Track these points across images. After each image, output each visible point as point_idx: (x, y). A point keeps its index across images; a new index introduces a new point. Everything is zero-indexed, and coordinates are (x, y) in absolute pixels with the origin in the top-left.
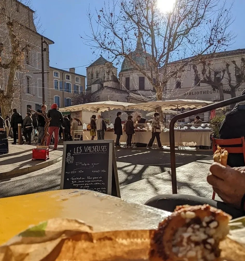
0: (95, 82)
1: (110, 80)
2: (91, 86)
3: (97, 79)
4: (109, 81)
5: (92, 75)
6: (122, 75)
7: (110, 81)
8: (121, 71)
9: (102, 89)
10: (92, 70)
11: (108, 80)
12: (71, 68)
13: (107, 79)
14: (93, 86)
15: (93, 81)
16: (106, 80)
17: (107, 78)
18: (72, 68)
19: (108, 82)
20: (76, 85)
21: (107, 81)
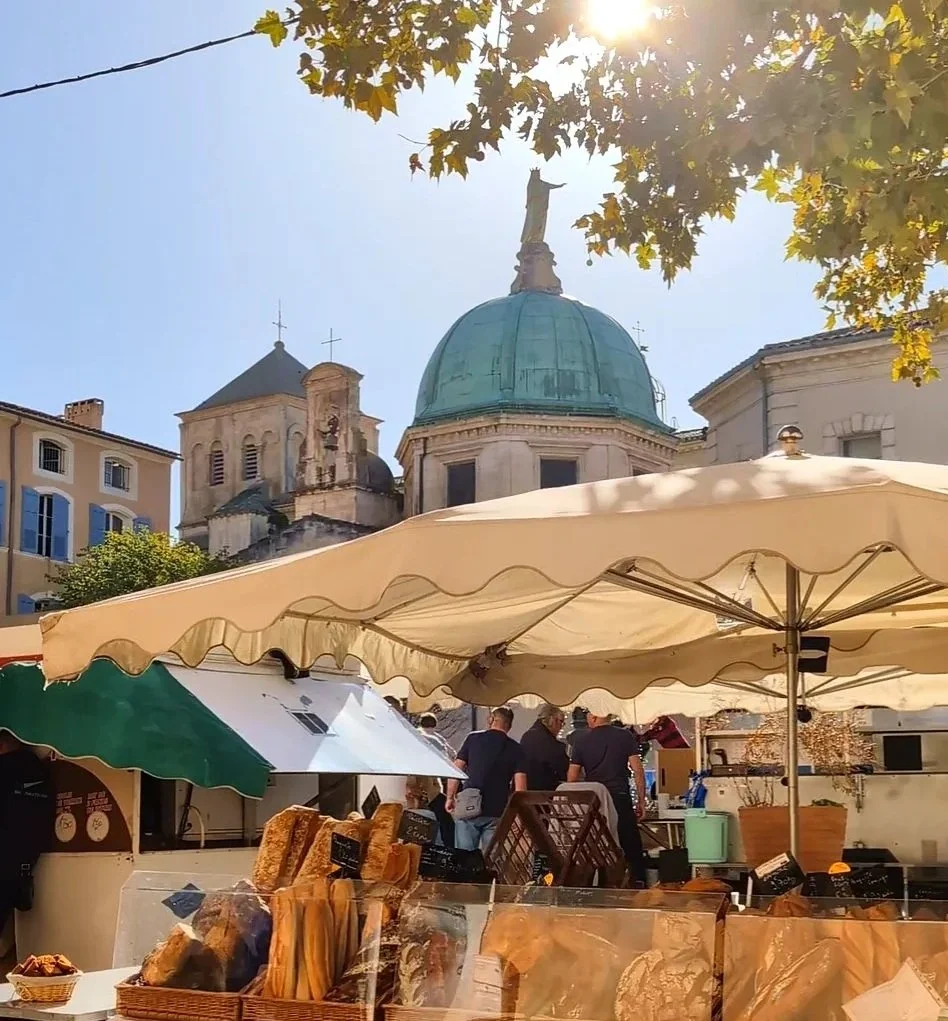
0: (234, 500)
1: (338, 479)
2: (203, 529)
3: (247, 485)
4: (330, 487)
5: (217, 459)
6: (421, 445)
7: (343, 485)
8: (419, 422)
9: (288, 535)
10: (219, 428)
11: (327, 479)
12: (76, 404)
13: (320, 476)
14: (218, 526)
15: (223, 495)
16: (314, 481)
17: (319, 470)
18: (83, 403)
19: (327, 496)
20: (106, 507)
21: (321, 486)
